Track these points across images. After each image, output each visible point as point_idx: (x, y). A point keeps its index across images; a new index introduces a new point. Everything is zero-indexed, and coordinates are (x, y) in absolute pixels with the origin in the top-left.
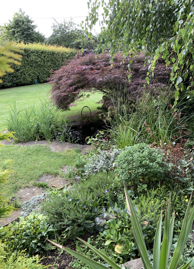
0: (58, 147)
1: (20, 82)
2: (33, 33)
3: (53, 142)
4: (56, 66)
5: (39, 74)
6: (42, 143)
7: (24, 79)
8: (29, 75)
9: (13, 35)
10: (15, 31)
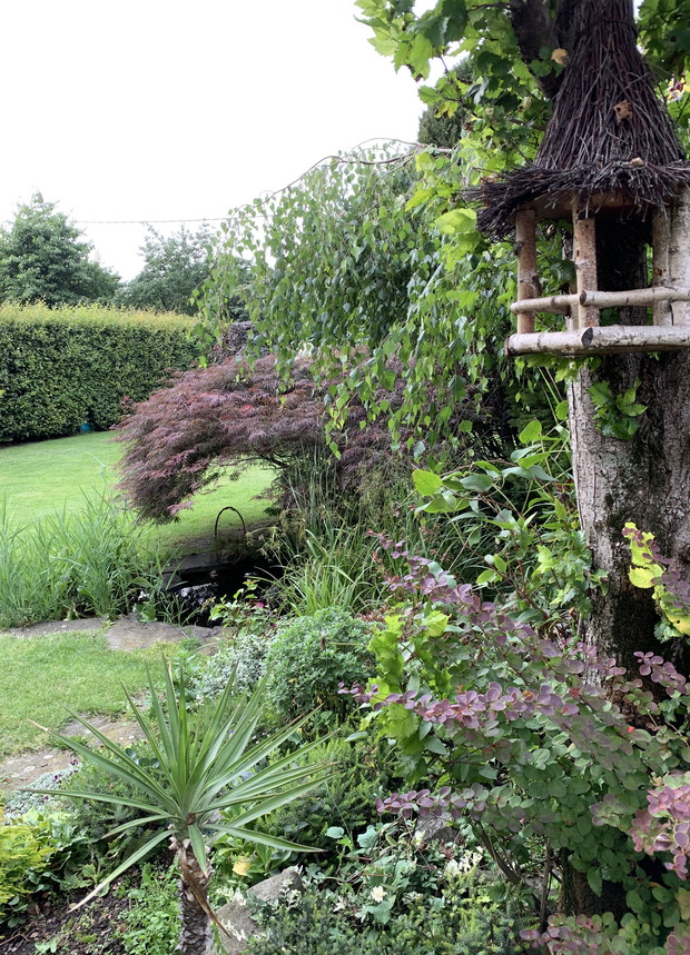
0: (131, 636)
1: (29, 428)
2: (77, 269)
3: (119, 622)
4: (155, 374)
5: (96, 400)
6: (81, 627)
7: (43, 418)
8: (61, 405)
9: (12, 277)
10: (18, 263)
